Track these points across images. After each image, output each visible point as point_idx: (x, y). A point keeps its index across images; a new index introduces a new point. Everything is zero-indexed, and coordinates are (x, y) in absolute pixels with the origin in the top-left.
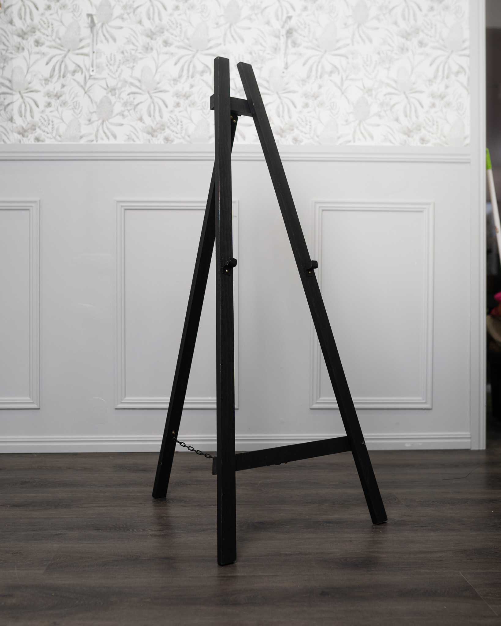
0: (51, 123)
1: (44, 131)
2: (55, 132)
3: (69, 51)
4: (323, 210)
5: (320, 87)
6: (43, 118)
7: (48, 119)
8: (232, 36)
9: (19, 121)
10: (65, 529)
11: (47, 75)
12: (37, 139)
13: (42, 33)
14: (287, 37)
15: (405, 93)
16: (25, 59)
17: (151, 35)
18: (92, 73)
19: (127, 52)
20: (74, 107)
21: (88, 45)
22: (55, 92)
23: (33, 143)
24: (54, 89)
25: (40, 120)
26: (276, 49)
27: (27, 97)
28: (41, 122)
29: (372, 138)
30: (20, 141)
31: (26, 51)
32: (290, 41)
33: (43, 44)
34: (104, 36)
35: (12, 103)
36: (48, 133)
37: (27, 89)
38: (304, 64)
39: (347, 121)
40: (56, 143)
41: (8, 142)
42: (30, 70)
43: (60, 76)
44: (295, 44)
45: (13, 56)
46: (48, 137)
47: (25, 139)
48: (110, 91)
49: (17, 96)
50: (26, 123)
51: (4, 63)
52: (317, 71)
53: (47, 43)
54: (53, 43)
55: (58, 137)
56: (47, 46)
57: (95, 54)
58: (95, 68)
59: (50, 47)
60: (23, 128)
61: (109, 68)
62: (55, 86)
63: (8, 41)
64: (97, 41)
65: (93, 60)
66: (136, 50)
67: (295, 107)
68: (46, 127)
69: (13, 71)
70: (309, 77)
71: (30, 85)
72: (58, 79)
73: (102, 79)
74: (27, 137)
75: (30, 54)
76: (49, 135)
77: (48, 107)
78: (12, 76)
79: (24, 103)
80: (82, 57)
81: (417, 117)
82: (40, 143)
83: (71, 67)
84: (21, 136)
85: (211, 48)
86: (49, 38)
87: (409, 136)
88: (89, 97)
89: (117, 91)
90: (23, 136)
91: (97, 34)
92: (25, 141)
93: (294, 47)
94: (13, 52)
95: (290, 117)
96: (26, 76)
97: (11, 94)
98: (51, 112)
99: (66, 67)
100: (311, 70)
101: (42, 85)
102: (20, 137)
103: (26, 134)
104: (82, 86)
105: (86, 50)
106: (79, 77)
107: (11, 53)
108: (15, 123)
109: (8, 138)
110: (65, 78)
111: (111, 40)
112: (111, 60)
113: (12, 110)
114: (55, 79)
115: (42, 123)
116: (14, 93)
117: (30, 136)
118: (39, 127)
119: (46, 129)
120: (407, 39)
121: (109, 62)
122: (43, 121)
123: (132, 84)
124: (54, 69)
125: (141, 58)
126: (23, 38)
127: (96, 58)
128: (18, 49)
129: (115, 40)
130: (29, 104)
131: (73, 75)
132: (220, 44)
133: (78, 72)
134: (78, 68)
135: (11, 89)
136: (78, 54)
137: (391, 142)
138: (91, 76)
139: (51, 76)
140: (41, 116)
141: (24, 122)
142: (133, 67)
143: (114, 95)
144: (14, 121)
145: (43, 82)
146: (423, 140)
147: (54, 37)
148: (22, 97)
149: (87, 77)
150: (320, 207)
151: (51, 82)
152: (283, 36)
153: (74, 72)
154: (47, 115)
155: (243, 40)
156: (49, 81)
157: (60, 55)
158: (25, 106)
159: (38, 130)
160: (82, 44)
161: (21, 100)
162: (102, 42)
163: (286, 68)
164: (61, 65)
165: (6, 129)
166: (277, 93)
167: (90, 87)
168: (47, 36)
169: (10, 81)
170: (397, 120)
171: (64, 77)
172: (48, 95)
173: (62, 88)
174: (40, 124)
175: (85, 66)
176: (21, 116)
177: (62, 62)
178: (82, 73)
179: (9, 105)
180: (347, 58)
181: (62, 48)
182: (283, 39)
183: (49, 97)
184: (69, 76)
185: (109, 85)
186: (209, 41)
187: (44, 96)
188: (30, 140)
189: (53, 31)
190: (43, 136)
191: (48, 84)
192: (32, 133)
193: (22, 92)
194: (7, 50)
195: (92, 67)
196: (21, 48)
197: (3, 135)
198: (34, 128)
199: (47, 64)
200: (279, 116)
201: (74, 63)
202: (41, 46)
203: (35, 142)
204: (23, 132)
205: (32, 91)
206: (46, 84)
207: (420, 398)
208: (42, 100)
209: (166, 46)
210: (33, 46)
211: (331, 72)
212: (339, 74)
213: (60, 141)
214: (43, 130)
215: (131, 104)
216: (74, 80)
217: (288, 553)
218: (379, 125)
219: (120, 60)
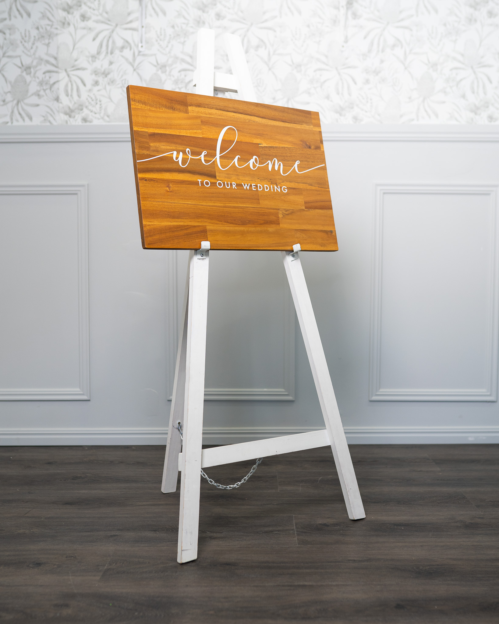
0: (99, 103)
1: (92, 111)
2: (103, 112)
3: (117, 25)
4: (384, 193)
5: (382, 61)
6: (90, 97)
7: (96, 98)
8: (289, 8)
9: (65, 101)
10: (120, 530)
11: (94, 51)
12: (85, 120)
13: (88, 6)
14: (348, 9)
15: (472, 67)
16: (71, 35)
17: (203, 8)
18: (141, 49)
19: (178, 27)
20: (123, 85)
21: (137, 19)
22: (103, 70)
23: (80, 123)
24: (102, 66)
25: (87, 99)
26: (335, 22)
27: (74, 75)
28: (88, 101)
29: (437, 116)
30: (67, 122)
31: (72, 26)
32: (350, 13)
33: (89, 19)
34: (154, 9)
35: (58, 81)
36: (96, 113)
37: (73, 67)
38: (365, 38)
39: (410, 98)
40: (104, 123)
41: (54, 123)
42: (76, 47)
43: (107, 53)
44: (355, 16)
45: (58, 32)
46: (96, 118)
47: (71, 120)
48: (161, 68)
49: (62, 75)
50: (73, 103)
51: (49, 39)
52: (378, 44)
53: (94, 18)
54: (100, 18)
55: (106, 118)
56: (94, 21)
57: (144, 29)
58: (144, 44)
59: (97, 22)
60: (69, 108)
61: (159, 43)
62: (102, 63)
63: (53, 15)
64: (146, 14)
65: (142, 36)
66: (187, 24)
67: (355, 83)
68: (93, 106)
69: (58, 48)
70: (370, 51)
71: (76, 63)
72: (105, 56)
73: (152, 55)
74: (74, 117)
75: (76, 29)
76: (97, 116)
77: (95, 86)
78: (57, 53)
79: (71, 81)
80: (130, 32)
81: (485, 93)
82: (88, 124)
83: (119, 43)
84: (68, 116)
85: (266, 21)
86: (96, 12)
87: (476, 114)
88: (139, 74)
89: (167, 68)
90: (70, 116)
91: (146, 7)
92: (72, 122)
93: (354, 19)
94: (58, 27)
95: (350, 94)
96: (72, 53)
97: (57, 72)
98: (99, 91)
99: (114, 42)
100: (372, 44)
101: (89, 62)
102: (66, 117)
103: (73, 114)
104: (130, 63)
105: (134, 25)
106: (127, 53)
107: (57, 29)
108: (61, 103)
109: (54, 119)
110: (113, 55)
111: (160, 14)
112: (161, 35)
113: (58, 89)
114: (102, 56)
115: (90, 103)
116: (60, 71)
117: (77, 116)
118: (86, 107)
119: (94, 109)
120: (475, 9)
121: (158, 37)
122: (90, 100)
123: (183, 60)
124: (101, 45)
125: (193, 33)
126: (68, 13)
127: (146, 33)
128: (64, 24)
129: (164, 13)
130: (75, 82)
131: (121, 51)
132: (276, 17)
133: (127, 48)
134: (127, 44)
135: (56, 67)
136: (126, 29)
137: (456, 120)
138: (140, 52)
139: (99, 53)
140: (88, 96)
141: (70, 101)
142: (185, 42)
143: (164, 72)
144: (60, 101)
145: (90, 59)
146: (491, 118)
147: (101, 11)
148: (68, 76)
149: (136, 54)
150: (381, 190)
151: (99, 59)
152: (343, 7)
153: (123, 48)
154: (94, 94)
155: (300, 13)
156: (96, 58)
157: (108, 29)
158: (72, 85)
159: (85, 110)
160: (130, 18)
161: (67, 79)
162: (151, 16)
163: (346, 41)
164: (108, 41)
165: (51, 110)
166: (337, 69)
167: (139, 64)
168: (94, 10)
169: (56, 59)
170: (464, 96)
171: (112, 53)
172: (96, 72)
173: (109, 65)
174: (87, 104)
175: (134, 42)
176: (67, 95)
177: (110, 37)
178: (131, 49)
179: (54, 83)
180: (411, 30)
181: (109, 23)
182: (343, 11)
183: (96, 75)
184: (117, 52)
185: (159, 62)
186: (264, 13)
187: (91, 74)
188: (77, 121)
189: (99, 4)
190: (91, 116)
191: (95, 61)
192: (79, 113)
193: (68, 70)
194: (52, 26)
195: (141, 42)
196: (66, 23)
197: (49, 115)
198: (81, 108)
199: (94, 39)
200: (338, 94)
201: (122, 38)
202: (87, 21)
203: (82, 123)
204: (69, 113)
205: (78, 69)
206: (93, 61)
207: (484, 390)
208: (89, 78)
209: (218, 20)
210: (79, 20)
211: (394, 46)
212: (402, 47)
213: (109, 122)
214: (90, 110)
215: (182, 82)
216: (122, 56)
217: (356, 559)
218: (444, 102)
219: (170, 35)
